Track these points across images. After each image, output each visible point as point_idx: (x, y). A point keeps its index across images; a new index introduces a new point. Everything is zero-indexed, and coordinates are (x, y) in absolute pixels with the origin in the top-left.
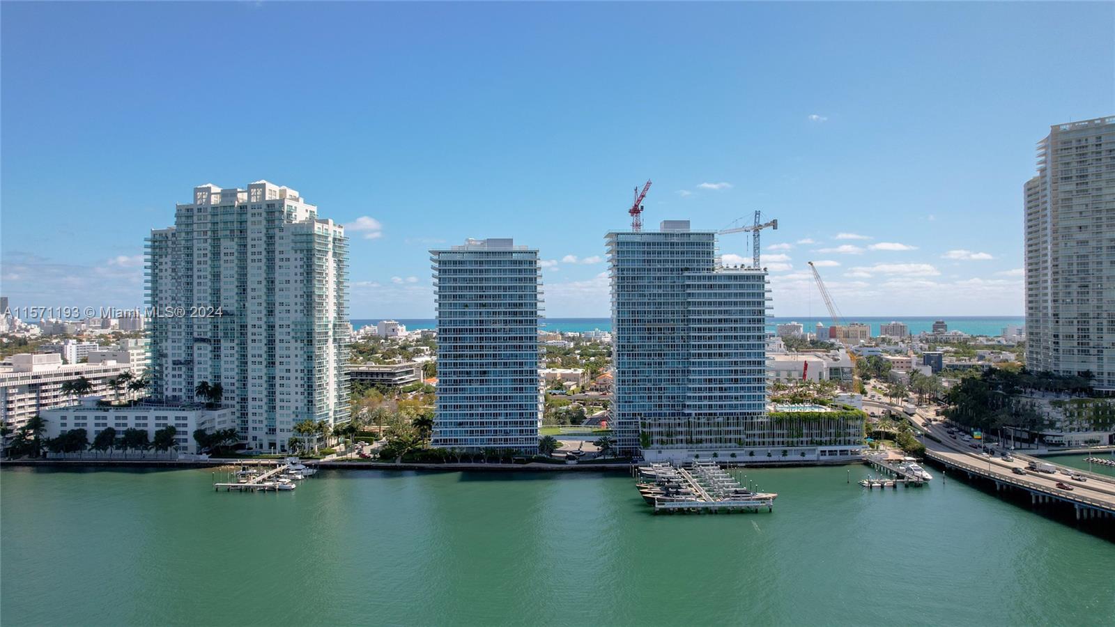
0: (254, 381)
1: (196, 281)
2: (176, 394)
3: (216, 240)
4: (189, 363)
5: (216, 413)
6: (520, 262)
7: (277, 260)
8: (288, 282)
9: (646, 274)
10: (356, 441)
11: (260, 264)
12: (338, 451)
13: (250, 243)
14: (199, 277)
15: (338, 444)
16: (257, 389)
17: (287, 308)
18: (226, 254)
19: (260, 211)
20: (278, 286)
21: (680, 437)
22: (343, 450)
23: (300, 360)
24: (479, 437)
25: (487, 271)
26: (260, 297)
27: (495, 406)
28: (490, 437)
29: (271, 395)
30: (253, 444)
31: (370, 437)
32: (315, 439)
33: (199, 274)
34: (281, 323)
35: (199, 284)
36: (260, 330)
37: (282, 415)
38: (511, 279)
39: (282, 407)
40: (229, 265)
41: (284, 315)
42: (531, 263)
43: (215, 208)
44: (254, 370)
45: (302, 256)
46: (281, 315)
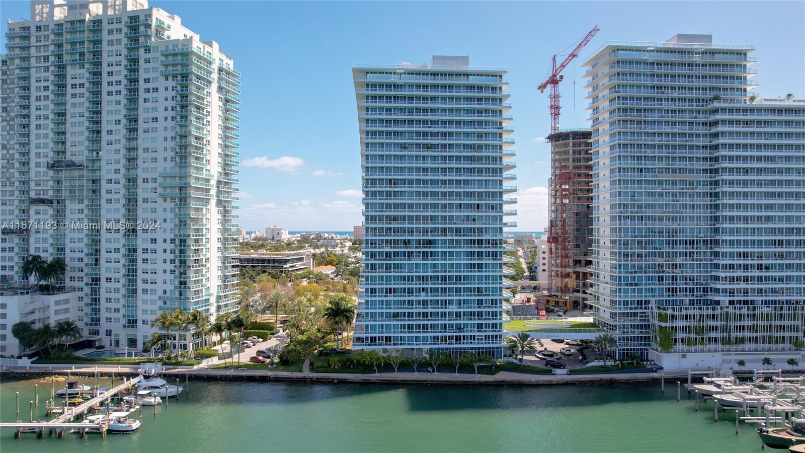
0: (109, 255)
1: (34, 122)
2: (7, 273)
3: (62, 67)
4: (23, 233)
5: (51, 299)
6: (480, 88)
7: (141, 91)
8: (155, 120)
9: (655, 105)
10: (246, 336)
11: (118, 98)
12: (220, 351)
13: (105, 69)
14: (38, 118)
15: (221, 341)
16: (113, 265)
17: (154, 155)
18: (74, 86)
19: (119, 26)
20: (141, 126)
21: (713, 335)
22: (228, 350)
23: (169, 225)
24: (421, 335)
25: (433, 98)
26: (118, 141)
27: (444, 290)
28: (436, 334)
29: (131, 273)
30: (106, 341)
31: (265, 331)
32: (189, 335)
33: (38, 113)
34: (146, 176)
35: (38, 127)
36: (117, 186)
37: (145, 302)
38: (467, 111)
39: (145, 291)
40: (78, 100)
41: (149, 165)
42: (494, 89)
43: (59, 25)
44: (108, 241)
45: (174, 83)
46: (145, 165)
